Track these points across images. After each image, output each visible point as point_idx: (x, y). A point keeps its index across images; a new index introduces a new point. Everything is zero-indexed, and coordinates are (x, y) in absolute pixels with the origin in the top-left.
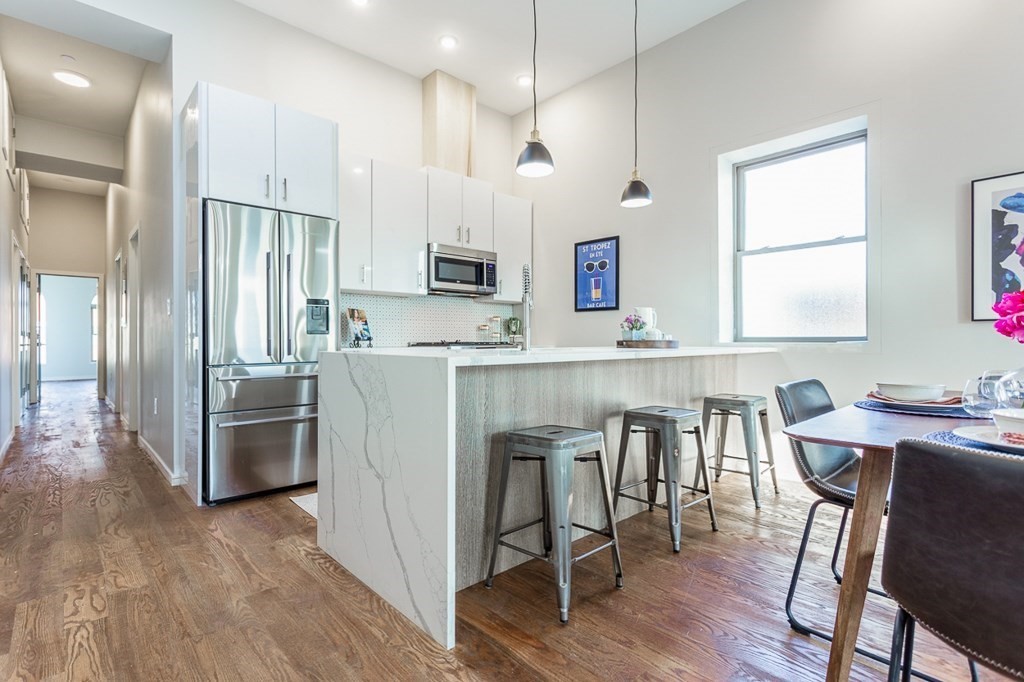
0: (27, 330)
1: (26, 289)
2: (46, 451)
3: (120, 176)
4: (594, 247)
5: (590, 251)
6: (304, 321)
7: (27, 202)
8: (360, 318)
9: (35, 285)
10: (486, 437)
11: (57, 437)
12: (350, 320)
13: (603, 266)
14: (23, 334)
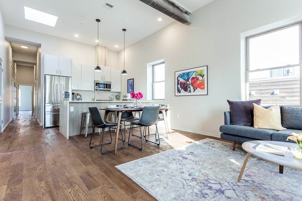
0: (16, 98)
1: (15, 89)
2: (18, 122)
3: (36, 64)
4: (130, 80)
5: (130, 81)
6: (64, 96)
7: (16, 69)
8: (79, 95)
9: (18, 87)
10: (81, 113)
11: (21, 120)
12: (77, 96)
13: (131, 84)
14: (15, 98)
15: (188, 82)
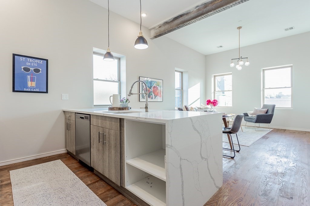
4: (29, 60)
5: (26, 61)
15: (151, 90)
